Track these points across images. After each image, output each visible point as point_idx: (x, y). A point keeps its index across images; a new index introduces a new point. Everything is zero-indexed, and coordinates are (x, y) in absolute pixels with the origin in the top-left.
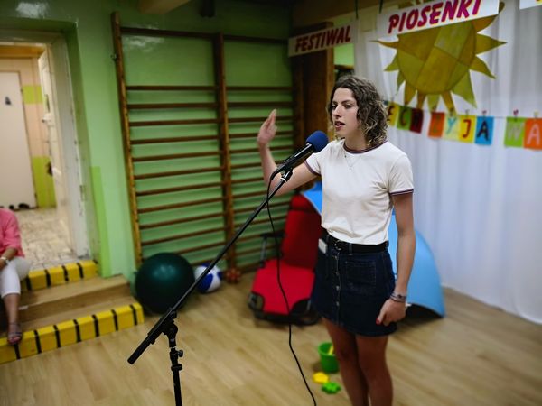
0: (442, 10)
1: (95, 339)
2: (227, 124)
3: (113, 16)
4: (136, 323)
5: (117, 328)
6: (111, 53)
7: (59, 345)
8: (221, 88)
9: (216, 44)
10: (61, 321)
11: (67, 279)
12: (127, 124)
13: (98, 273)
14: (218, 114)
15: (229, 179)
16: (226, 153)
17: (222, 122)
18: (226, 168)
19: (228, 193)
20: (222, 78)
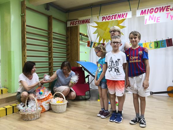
0: (117, 16)
3: (23, 2)
8: (51, 32)
9: (50, 19)
14: (49, 40)
15: (52, 61)
16: (52, 52)
17: (51, 42)
18: (52, 57)
19: (51, 65)
20: (52, 29)
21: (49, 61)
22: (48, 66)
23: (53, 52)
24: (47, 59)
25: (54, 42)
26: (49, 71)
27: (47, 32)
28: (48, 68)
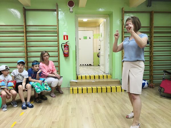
1: (111, 93)
2: (153, 38)
3: (122, 9)
4: (122, 91)
5: (116, 92)
6: (121, 18)
7: (102, 92)
8: (152, 27)
9: (151, 14)
10: (102, 86)
11: (103, 78)
12: (123, 37)
13: (111, 78)
14: (150, 35)
15: (153, 54)
16: (152, 46)
17: (152, 37)
18: (152, 51)
19: (152, 59)
20: (153, 24)
21: (150, 55)
22: (149, 60)
23: (154, 46)
24: (148, 53)
25: (154, 37)
26: (150, 64)
27: (149, 28)
28: (149, 62)
